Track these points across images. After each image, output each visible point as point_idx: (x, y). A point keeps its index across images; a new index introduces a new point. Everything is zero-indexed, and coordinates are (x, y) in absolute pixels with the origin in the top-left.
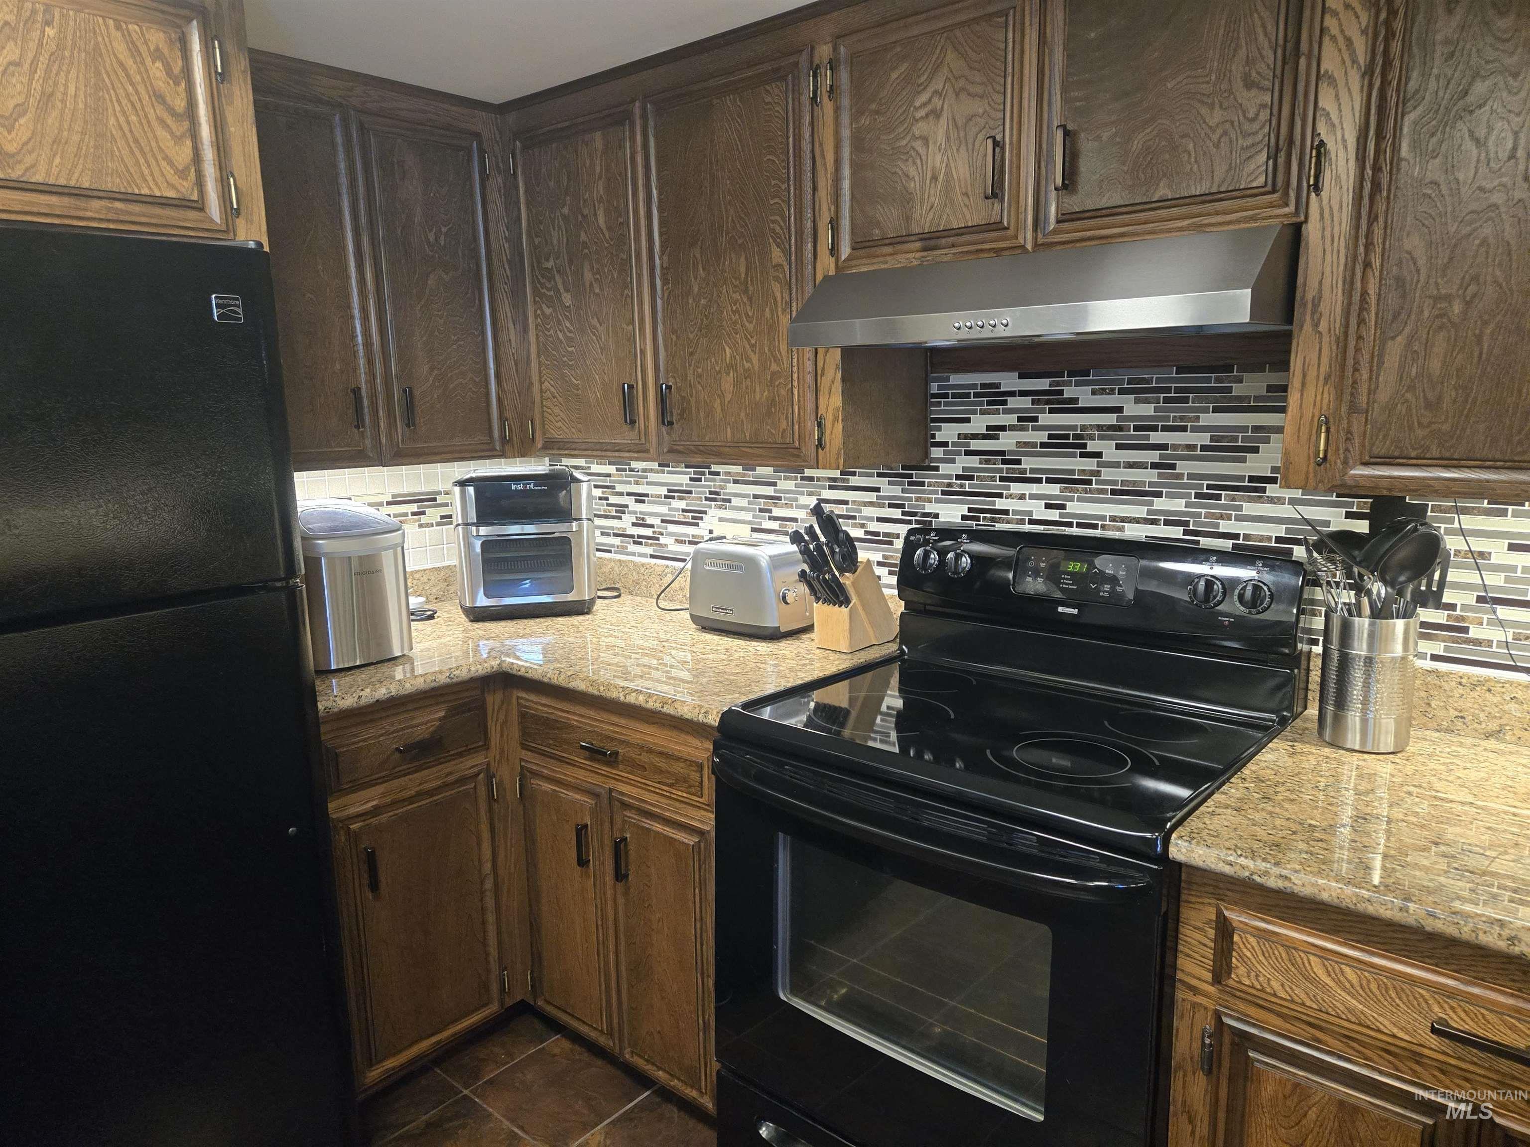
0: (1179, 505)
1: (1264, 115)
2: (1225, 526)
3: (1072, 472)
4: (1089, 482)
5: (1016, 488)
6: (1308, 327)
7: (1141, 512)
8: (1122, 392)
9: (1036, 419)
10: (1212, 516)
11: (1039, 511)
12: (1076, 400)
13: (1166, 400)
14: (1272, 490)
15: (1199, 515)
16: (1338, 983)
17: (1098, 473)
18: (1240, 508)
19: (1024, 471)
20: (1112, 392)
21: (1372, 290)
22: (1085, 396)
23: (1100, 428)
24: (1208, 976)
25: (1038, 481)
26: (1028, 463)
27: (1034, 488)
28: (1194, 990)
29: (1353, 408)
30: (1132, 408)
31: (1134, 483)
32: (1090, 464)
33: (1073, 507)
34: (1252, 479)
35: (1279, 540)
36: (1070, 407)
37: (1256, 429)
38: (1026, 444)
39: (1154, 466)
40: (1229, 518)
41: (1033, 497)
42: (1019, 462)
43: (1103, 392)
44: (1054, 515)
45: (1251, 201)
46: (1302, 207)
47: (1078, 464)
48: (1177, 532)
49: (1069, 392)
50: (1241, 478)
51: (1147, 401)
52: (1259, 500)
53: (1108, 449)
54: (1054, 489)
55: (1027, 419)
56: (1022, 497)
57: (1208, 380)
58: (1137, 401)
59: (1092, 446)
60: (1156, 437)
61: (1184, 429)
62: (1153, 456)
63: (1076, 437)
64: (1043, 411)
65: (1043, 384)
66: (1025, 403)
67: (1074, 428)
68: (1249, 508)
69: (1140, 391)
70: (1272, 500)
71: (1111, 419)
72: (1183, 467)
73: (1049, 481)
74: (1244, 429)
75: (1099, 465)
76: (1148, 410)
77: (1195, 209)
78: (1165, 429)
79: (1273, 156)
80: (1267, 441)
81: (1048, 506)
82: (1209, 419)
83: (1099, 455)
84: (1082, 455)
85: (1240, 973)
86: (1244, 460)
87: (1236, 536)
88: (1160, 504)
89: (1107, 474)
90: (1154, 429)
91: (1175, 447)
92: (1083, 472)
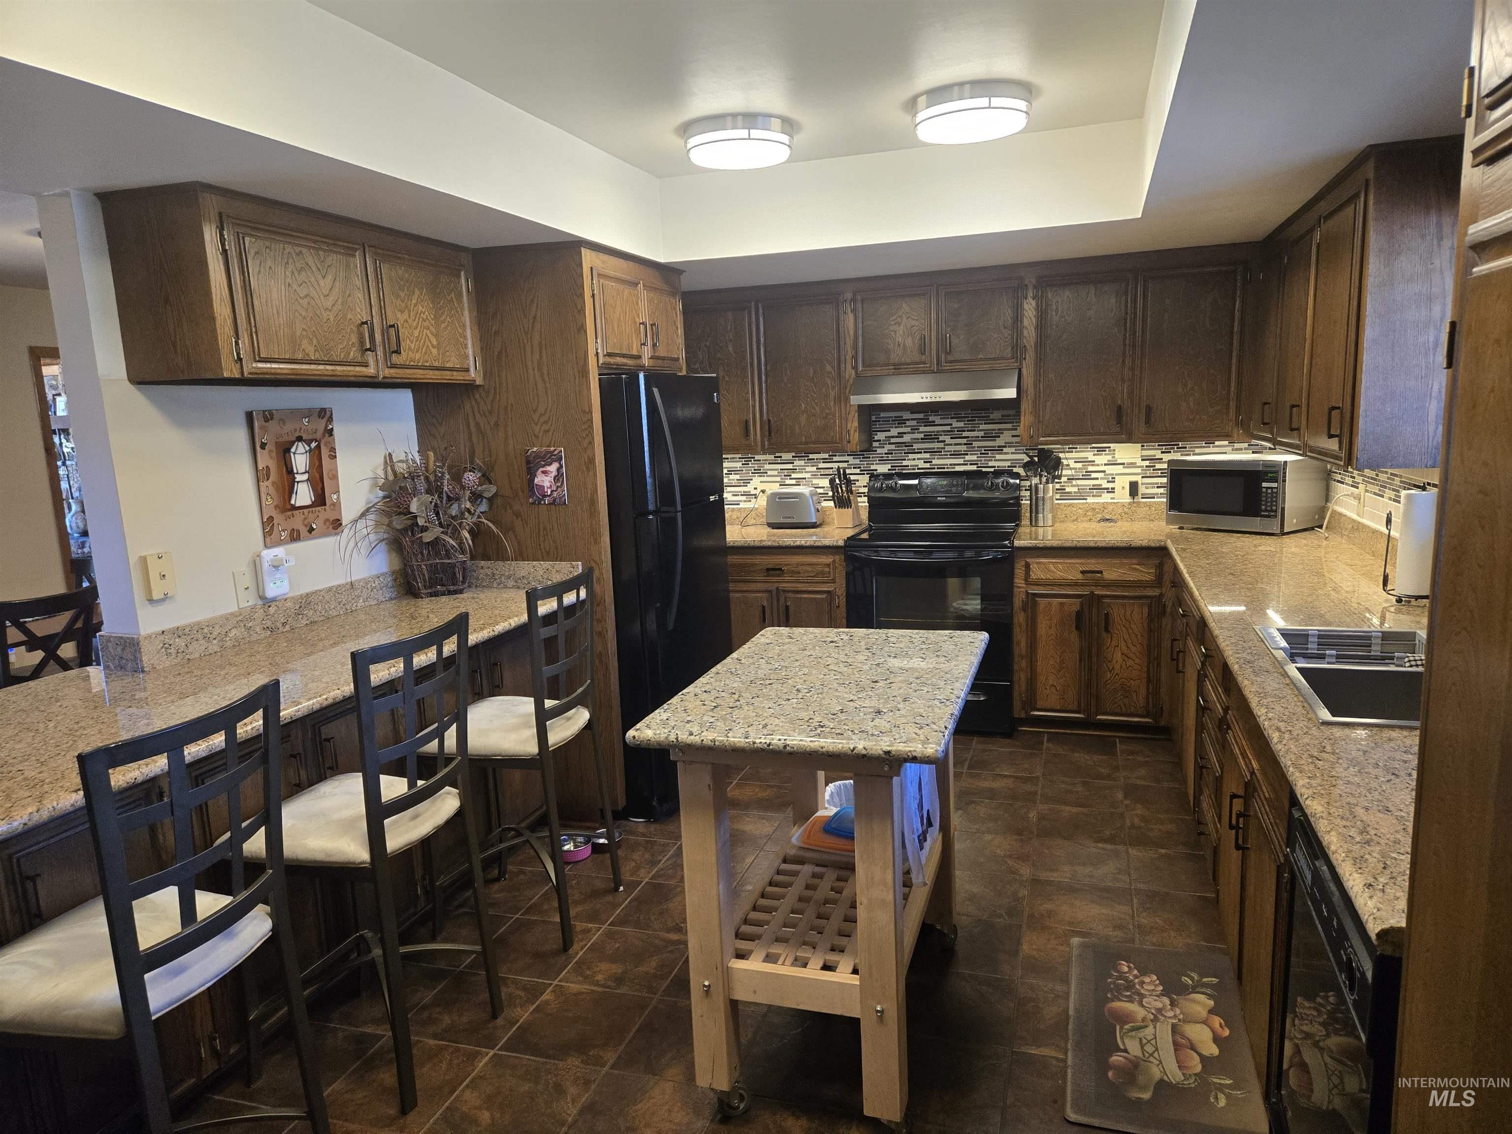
0: (975, 458)
1: (1010, 337)
2: (991, 464)
3: (934, 448)
4: (941, 452)
5: (911, 456)
6: (1025, 398)
7: (961, 461)
8: (952, 418)
9: (919, 429)
10: (986, 460)
11: (922, 464)
12: (934, 422)
13: (968, 421)
14: (1005, 450)
15: (981, 460)
16: (1057, 570)
17: (944, 448)
18: (995, 457)
19: (915, 449)
20: (948, 418)
21: (1041, 388)
22: (938, 421)
23: (944, 431)
24: (1024, 582)
25: (921, 453)
26: (915, 446)
27: (919, 456)
28: (1019, 587)
29: (1039, 422)
30: (956, 424)
31: (958, 451)
32: (941, 445)
33: (934, 462)
34: (998, 447)
35: (1008, 467)
36: (933, 424)
37: (999, 430)
38: (915, 439)
39: (965, 444)
40: (992, 460)
41: (918, 459)
42: (912, 446)
43: (944, 418)
44: (928, 465)
45: (1007, 361)
46: (1021, 364)
47: (936, 445)
48: (974, 468)
49: (931, 419)
50: (995, 447)
51: (961, 421)
52: (1001, 454)
53: (948, 439)
54: (927, 456)
55: (914, 430)
56: (914, 459)
57: (982, 413)
58: (957, 421)
59: (941, 438)
60: (965, 434)
61: (974, 431)
62: (964, 441)
63: (935, 435)
64: (921, 426)
65: (921, 416)
66: (914, 423)
67: (934, 432)
68: (998, 457)
69: (959, 419)
70: (1005, 453)
71: (948, 428)
72: (975, 444)
73: (925, 452)
74: (994, 430)
75: (944, 445)
76: (961, 424)
77: (990, 362)
78: (968, 431)
79: (1012, 348)
80: (1003, 433)
81: (925, 462)
82: (982, 427)
83: (945, 441)
84: (938, 442)
85: (1033, 576)
86: (995, 440)
87: (995, 467)
88: (967, 458)
89: (947, 448)
90: (964, 431)
91: (972, 437)
92: (938, 448)
